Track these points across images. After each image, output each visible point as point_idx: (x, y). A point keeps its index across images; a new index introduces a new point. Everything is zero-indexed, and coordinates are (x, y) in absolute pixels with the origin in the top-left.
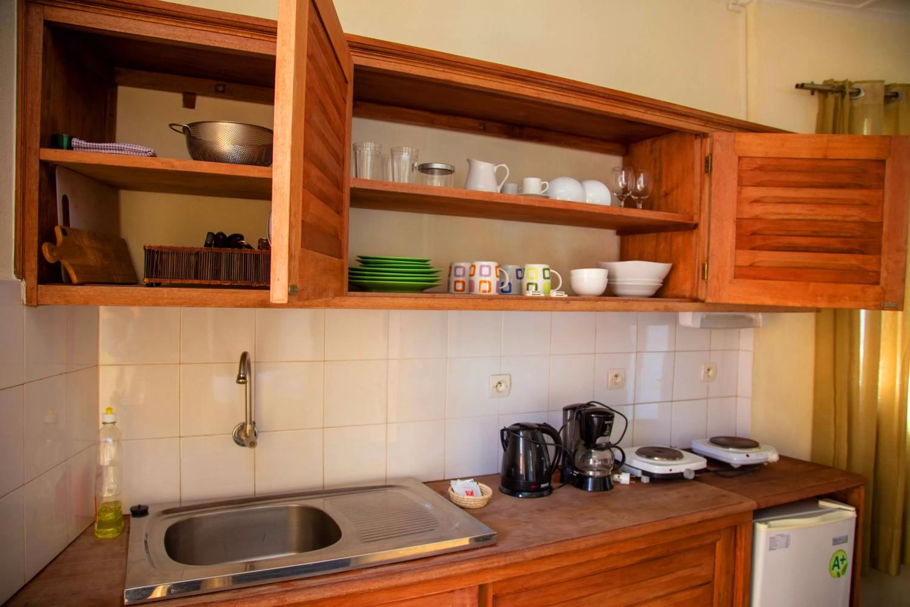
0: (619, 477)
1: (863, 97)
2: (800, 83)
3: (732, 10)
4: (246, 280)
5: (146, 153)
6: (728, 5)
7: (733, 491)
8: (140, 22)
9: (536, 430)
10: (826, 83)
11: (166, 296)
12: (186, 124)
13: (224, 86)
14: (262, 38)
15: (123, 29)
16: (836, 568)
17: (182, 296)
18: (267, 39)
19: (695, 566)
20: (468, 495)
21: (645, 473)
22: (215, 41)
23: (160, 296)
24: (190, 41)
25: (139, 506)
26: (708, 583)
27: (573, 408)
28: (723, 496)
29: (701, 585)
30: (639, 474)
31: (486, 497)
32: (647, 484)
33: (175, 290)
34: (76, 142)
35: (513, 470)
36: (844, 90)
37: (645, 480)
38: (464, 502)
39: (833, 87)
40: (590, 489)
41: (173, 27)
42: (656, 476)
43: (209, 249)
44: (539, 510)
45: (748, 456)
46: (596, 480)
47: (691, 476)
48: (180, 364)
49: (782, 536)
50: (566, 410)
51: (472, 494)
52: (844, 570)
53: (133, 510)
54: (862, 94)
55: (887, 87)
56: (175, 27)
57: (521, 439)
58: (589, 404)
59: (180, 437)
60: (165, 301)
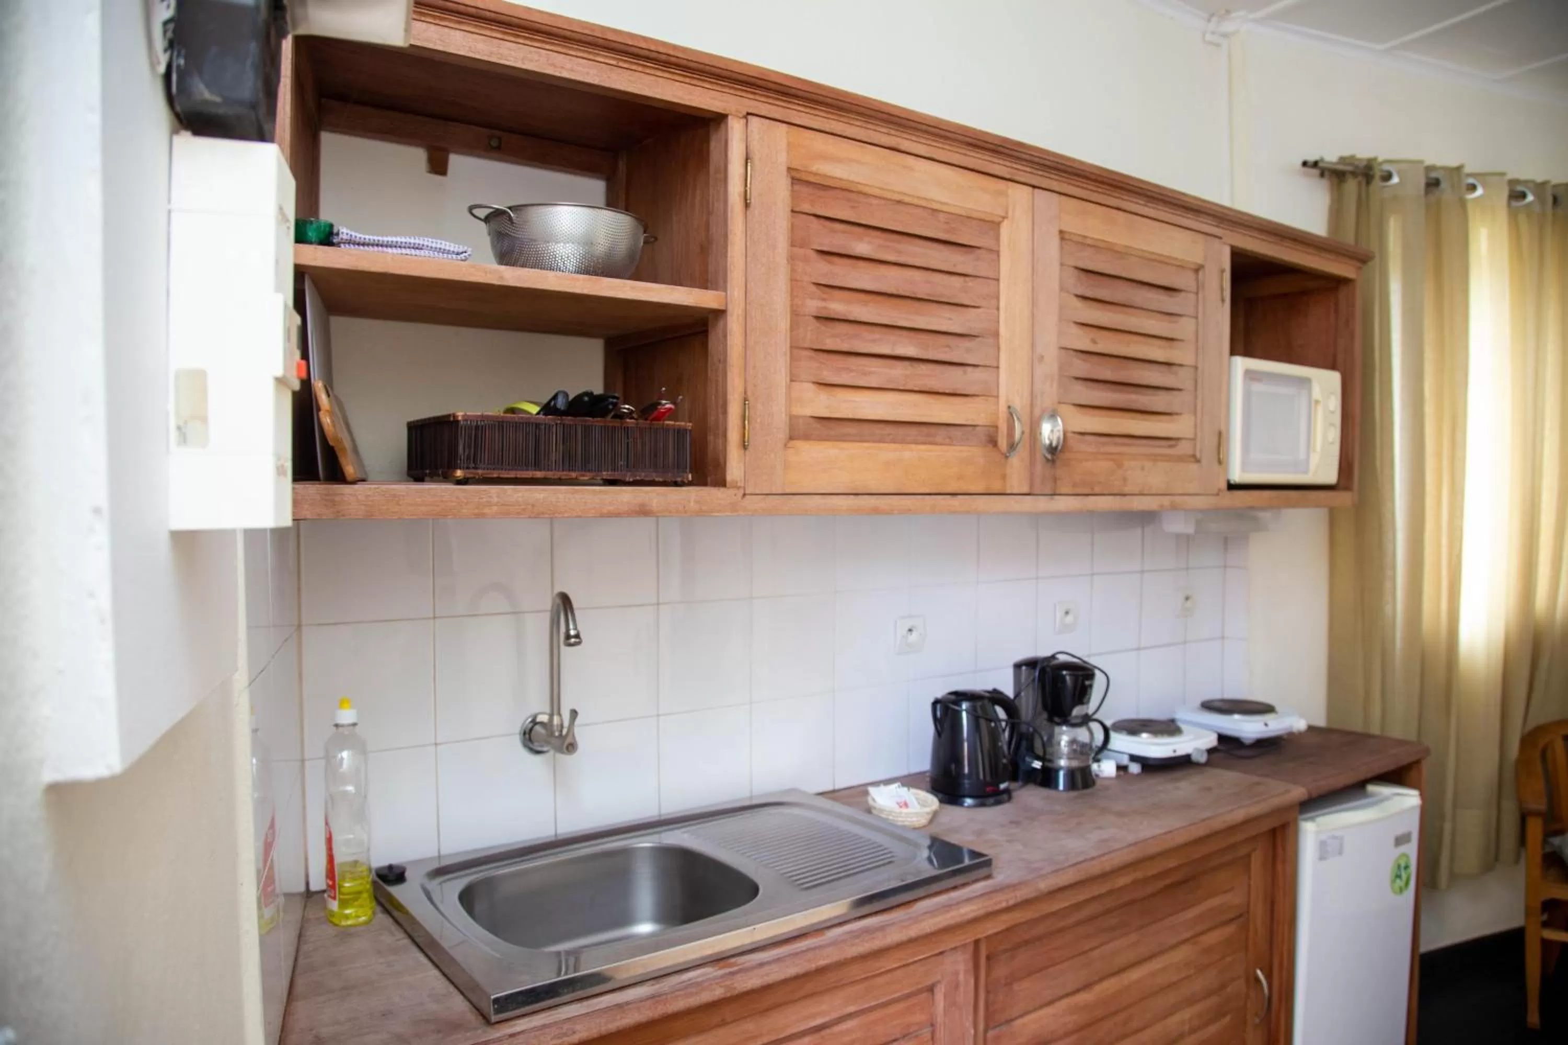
0: (1099, 766)
1: (1397, 184)
2: (1312, 158)
3: (1210, 43)
4: (615, 470)
5: (458, 254)
6: (1204, 35)
7: (1267, 776)
8: (446, 30)
9: (986, 702)
10: (1342, 160)
11: (495, 500)
12: (506, 206)
13: (500, 139)
14: (634, 67)
15: (419, 39)
16: (1398, 881)
17: (520, 499)
18: (640, 69)
19: (1226, 892)
20: (901, 807)
21: (1134, 758)
22: (562, 68)
23: (485, 500)
24: (524, 67)
25: (390, 867)
26: (1241, 916)
27: (1032, 664)
28: (1258, 784)
29: (1232, 920)
30: (1125, 761)
31: (928, 810)
32: (1138, 775)
33: (509, 488)
34: (347, 234)
35: (953, 766)
36: (1371, 173)
37: (1135, 768)
38: (900, 819)
39: (1357, 167)
40: (1061, 787)
41: (497, 40)
42: (1151, 763)
43: (558, 419)
44: (1011, 822)
45: (1266, 725)
46: (1071, 774)
47: (1203, 759)
48: (434, 618)
49: (1334, 837)
50: (1018, 666)
51: (906, 805)
52: (1407, 883)
53: (381, 873)
54: (1395, 180)
55: (1429, 169)
56: (501, 42)
57: (964, 715)
58: (1053, 657)
59: (436, 744)
60: (495, 508)
